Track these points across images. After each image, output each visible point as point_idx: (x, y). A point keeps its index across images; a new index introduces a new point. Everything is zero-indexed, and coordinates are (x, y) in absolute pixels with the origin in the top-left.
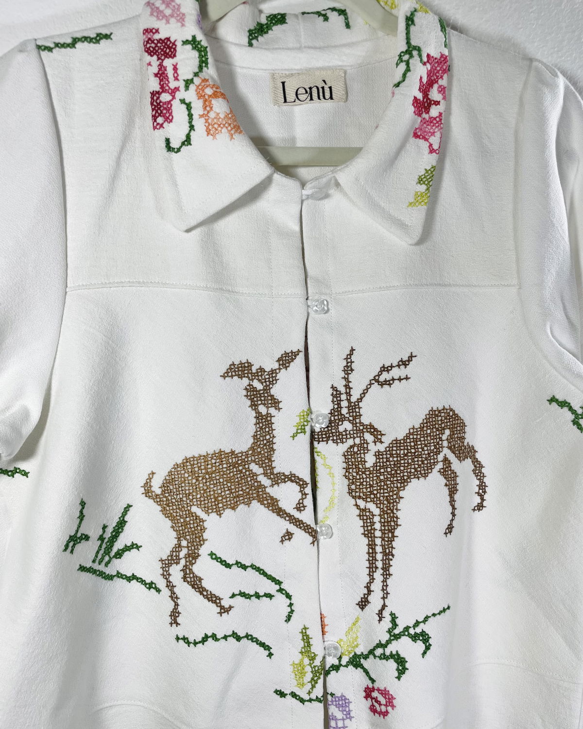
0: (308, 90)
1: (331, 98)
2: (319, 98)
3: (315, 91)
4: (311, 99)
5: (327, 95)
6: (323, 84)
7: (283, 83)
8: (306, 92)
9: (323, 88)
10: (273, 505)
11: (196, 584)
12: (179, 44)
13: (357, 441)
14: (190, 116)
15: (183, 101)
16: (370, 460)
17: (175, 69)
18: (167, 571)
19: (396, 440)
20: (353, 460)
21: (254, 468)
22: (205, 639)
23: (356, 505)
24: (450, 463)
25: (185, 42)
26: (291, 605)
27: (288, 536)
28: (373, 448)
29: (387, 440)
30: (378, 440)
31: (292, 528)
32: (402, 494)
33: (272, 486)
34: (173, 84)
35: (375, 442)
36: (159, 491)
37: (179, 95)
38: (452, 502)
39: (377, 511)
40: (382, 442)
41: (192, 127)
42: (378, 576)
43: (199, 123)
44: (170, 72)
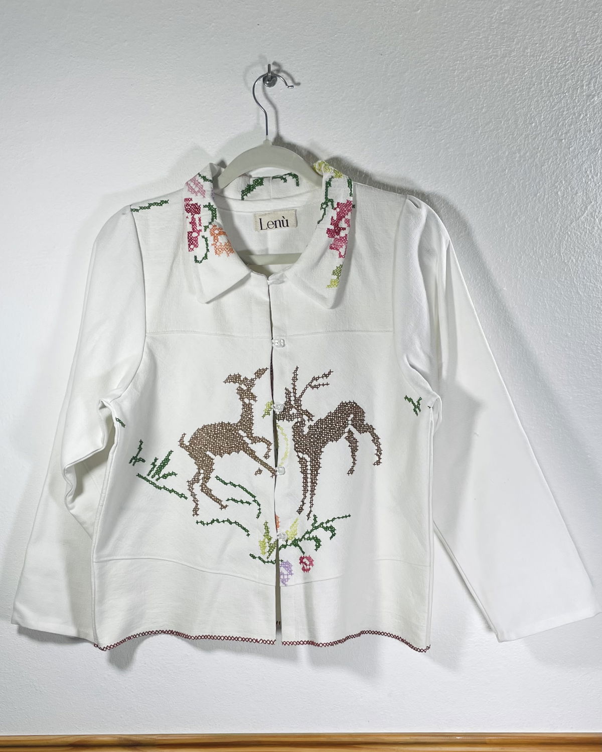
0: (274, 223)
1: (288, 226)
2: (280, 226)
3: (278, 223)
4: (276, 227)
5: (285, 225)
6: (283, 219)
7: (260, 219)
8: (273, 224)
9: (282, 221)
10: (252, 454)
11: (208, 492)
12: (202, 207)
13: (299, 420)
14: (207, 244)
15: (203, 237)
16: (306, 430)
17: (200, 220)
18: (191, 487)
19: (321, 419)
20: (297, 429)
21: (241, 432)
22: (213, 521)
23: (298, 456)
24: (352, 433)
25: (205, 206)
26: (260, 509)
27: (260, 471)
28: (307, 424)
29: (315, 419)
30: (310, 419)
31: (262, 468)
32: (322, 450)
33: (252, 443)
34: (198, 228)
35: (308, 420)
36: (188, 444)
37: (202, 234)
38: (353, 456)
39: (308, 459)
40: (312, 421)
41: (208, 250)
42: (308, 495)
43: (211, 248)
44: (197, 221)
